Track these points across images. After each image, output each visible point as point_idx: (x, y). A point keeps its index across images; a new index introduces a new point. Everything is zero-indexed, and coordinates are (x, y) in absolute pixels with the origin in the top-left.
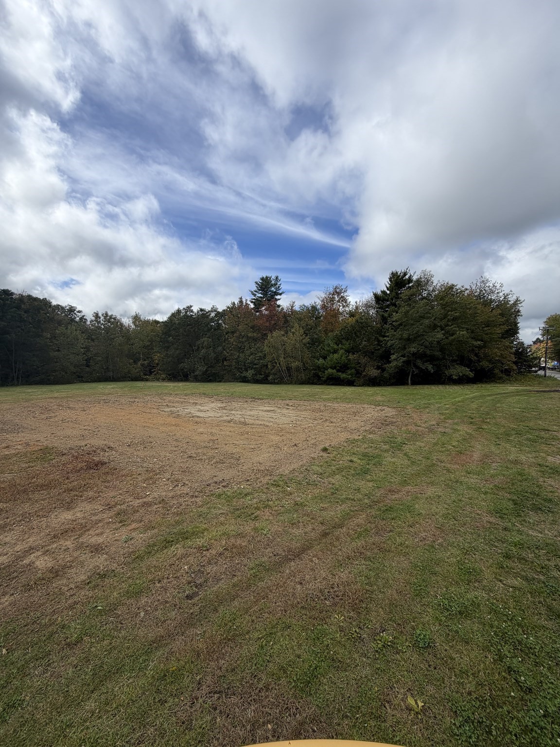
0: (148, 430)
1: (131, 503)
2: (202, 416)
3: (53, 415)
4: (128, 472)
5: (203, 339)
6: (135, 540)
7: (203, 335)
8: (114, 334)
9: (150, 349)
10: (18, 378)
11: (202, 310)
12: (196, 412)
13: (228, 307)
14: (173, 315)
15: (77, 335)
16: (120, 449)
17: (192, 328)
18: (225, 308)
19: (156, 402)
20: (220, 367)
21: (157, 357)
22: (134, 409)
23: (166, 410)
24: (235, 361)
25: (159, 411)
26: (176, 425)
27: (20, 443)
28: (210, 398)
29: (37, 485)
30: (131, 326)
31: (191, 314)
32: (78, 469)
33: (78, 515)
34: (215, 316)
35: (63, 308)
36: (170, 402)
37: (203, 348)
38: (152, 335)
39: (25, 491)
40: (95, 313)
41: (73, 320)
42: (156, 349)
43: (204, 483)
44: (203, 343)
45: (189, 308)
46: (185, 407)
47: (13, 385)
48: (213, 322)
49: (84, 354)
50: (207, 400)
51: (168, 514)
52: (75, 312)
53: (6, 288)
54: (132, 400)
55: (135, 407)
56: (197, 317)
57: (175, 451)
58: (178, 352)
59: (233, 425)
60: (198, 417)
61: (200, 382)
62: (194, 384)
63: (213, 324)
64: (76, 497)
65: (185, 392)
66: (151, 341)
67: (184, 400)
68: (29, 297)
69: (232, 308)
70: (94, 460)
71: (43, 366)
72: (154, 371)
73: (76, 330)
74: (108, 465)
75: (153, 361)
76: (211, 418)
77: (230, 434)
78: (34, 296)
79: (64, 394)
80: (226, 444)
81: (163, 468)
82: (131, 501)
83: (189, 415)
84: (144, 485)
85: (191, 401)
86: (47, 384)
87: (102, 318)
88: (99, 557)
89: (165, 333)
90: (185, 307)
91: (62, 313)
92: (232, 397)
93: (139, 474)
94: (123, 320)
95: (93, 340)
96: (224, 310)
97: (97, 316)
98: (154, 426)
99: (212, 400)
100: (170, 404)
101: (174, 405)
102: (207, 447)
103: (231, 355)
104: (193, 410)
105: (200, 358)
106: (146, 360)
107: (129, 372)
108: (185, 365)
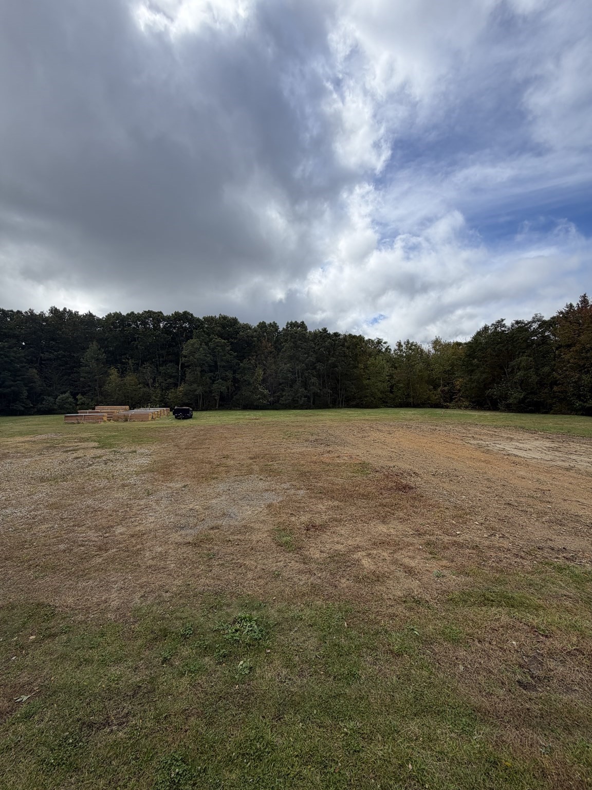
0: (453, 461)
1: (440, 537)
2: (522, 456)
3: (366, 435)
4: (434, 503)
5: (520, 359)
6: (448, 580)
7: (519, 354)
8: (414, 361)
9: (451, 374)
10: (342, 402)
11: (517, 322)
12: (513, 450)
13: (561, 313)
14: (479, 334)
15: (383, 364)
16: (425, 477)
17: (503, 346)
18: (555, 314)
19: (460, 433)
20: (546, 393)
21: (458, 383)
22: (436, 438)
23: (472, 442)
24: (572, 385)
25: (464, 443)
26: (488, 462)
27: (346, 455)
28: (532, 434)
29: (360, 494)
30: (431, 352)
31: (503, 329)
32: (389, 487)
33: (392, 531)
34: (538, 328)
35: (373, 341)
36: (476, 433)
37: (519, 369)
38: (453, 358)
39: (351, 496)
40: (398, 342)
41: (380, 351)
42: (457, 374)
43: (533, 544)
44: (520, 363)
45: (500, 323)
46: (497, 442)
47: (339, 408)
48: (536, 336)
49: (388, 381)
50: (526, 435)
51: (484, 565)
52: (382, 343)
53: (335, 331)
54: (432, 427)
55: (437, 436)
56: (511, 332)
57: (487, 492)
58: (484, 376)
59: (575, 475)
60: (516, 456)
61: (515, 412)
62: (506, 414)
63: (536, 338)
64: (389, 514)
65: (495, 424)
66: (453, 365)
67: (494, 433)
68: (350, 335)
69: (567, 313)
70: (402, 482)
71: (358, 392)
72: (455, 398)
73: (382, 360)
74: (414, 490)
75: (454, 387)
76: (535, 460)
77: (570, 486)
78: (353, 334)
79: (373, 417)
80: (565, 500)
81: (474, 509)
82: (440, 535)
83: (502, 452)
84: (453, 522)
85: (503, 435)
86: (361, 408)
87: (404, 346)
88: (412, 581)
89: (469, 356)
90: (494, 322)
91: (372, 346)
92: (569, 435)
93: (447, 508)
94: (423, 346)
95: (396, 368)
96: (553, 318)
97: (399, 345)
98: (459, 459)
99: (536, 436)
100: (476, 436)
101: (481, 437)
102: (533, 497)
103: (566, 376)
104: (509, 447)
105: (515, 383)
106: (446, 386)
107: (429, 399)
108: (494, 391)
